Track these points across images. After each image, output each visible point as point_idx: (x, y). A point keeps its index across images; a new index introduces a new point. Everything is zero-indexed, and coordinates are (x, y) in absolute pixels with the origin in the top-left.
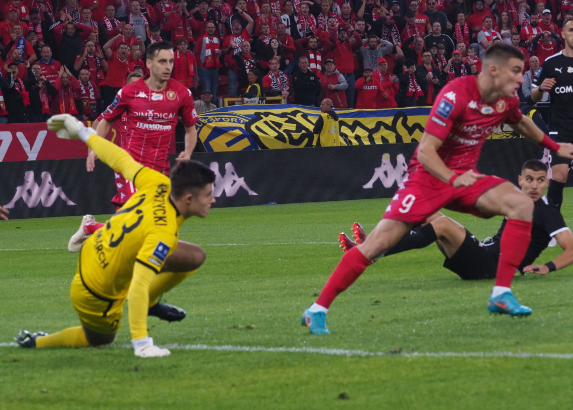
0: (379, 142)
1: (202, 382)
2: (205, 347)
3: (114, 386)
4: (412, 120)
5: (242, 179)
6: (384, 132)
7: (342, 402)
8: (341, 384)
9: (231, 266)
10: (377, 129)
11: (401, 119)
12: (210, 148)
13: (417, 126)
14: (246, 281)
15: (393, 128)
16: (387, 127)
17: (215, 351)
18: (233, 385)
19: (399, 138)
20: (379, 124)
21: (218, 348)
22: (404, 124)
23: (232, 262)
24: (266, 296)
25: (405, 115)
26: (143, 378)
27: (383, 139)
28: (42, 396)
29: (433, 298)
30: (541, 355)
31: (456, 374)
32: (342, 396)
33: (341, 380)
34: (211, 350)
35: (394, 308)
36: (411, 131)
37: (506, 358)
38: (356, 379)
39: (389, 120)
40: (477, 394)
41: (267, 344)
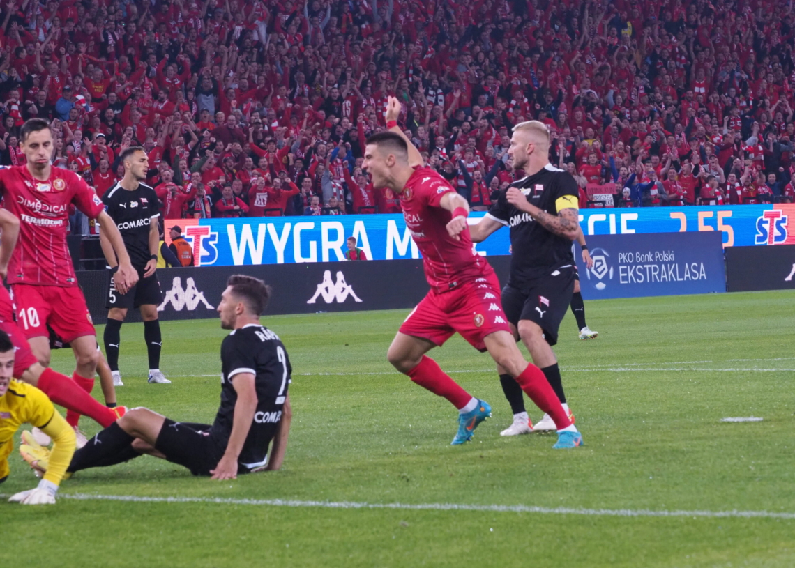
30: (100, 497)
40: (32, 537)
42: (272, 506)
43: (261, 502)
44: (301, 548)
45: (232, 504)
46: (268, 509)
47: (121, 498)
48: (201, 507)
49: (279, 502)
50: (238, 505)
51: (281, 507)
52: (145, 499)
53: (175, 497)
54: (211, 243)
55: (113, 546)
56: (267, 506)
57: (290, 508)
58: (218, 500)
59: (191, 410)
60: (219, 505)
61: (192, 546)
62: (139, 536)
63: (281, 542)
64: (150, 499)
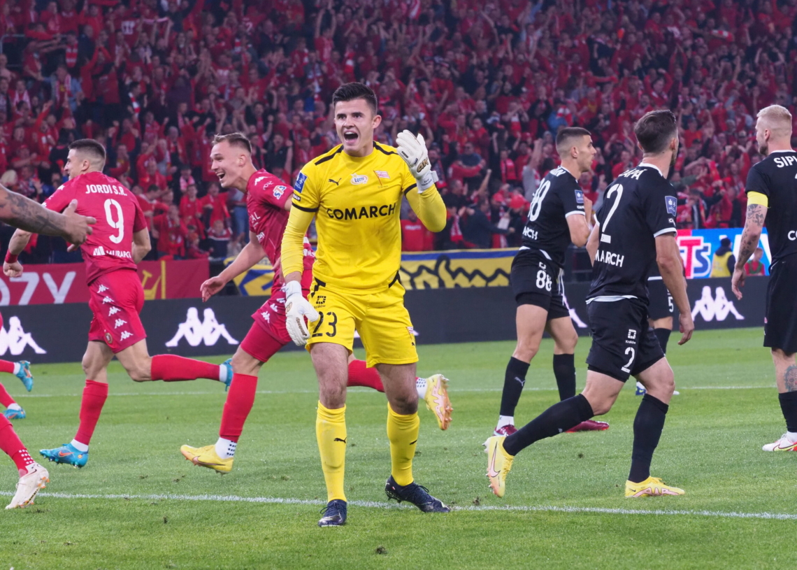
0: (420, 287)
1: (235, 535)
2: (237, 498)
3: (142, 539)
4: (455, 264)
5: (222, 326)
6: (426, 276)
7: (380, 557)
8: (379, 538)
9: (265, 414)
10: (418, 273)
11: (443, 264)
12: (244, 292)
13: (461, 270)
14: (281, 430)
15: (435, 272)
16: (429, 271)
17: (247, 503)
18: (266, 539)
19: (441, 283)
20: (421, 268)
21: (251, 500)
22: (447, 267)
23: (266, 410)
24: (301, 446)
25: (447, 258)
26: (172, 531)
27: (426, 284)
28: (67, 548)
29: (476, 449)
31: (498, 529)
32: (380, 551)
33: (378, 533)
34: (243, 501)
35: (434, 459)
36: (454, 275)
37: (551, 513)
38: (395, 533)
39: (431, 264)
40: (520, 550)
41: (302, 497)
42: (760, 520)
43: (749, 515)
44: (788, 561)
45: (720, 517)
46: (756, 523)
47: (609, 511)
48: (689, 520)
49: (767, 515)
50: (726, 518)
51: (769, 520)
52: (633, 512)
53: (663, 510)
54: (704, 255)
55: (600, 559)
56: (755, 519)
57: (778, 521)
58: (706, 513)
59: (682, 422)
60: (707, 518)
61: (679, 559)
62: (625, 548)
63: (769, 555)
64: (638, 512)
